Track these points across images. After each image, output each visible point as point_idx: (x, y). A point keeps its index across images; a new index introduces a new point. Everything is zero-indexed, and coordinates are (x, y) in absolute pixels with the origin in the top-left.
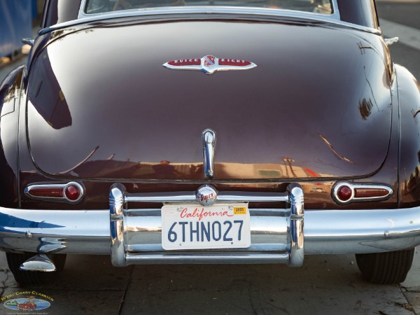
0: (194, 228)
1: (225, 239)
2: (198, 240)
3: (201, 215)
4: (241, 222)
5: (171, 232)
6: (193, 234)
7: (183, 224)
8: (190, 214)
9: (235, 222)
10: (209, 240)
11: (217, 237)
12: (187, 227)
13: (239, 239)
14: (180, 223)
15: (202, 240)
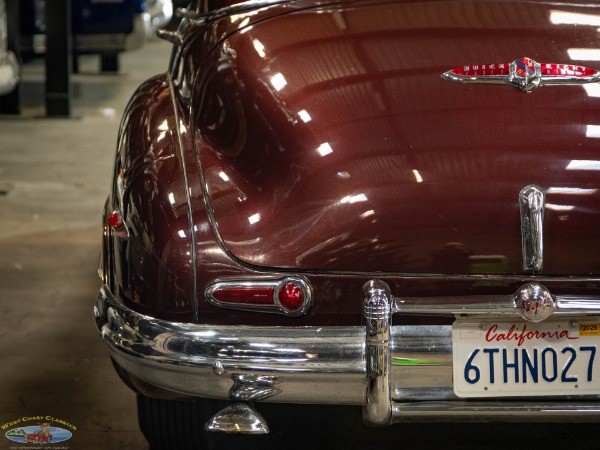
0: (510, 360)
1: (564, 379)
2: (517, 380)
3: (522, 337)
4: (593, 350)
5: (469, 367)
6: (509, 369)
7: (491, 352)
8: (503, 336)
9: (582, 349)
10: (536, 380)
11: (550, 375)
12: (498, 358)
13: (590, 379)
14: (486, 351)
15: (525, 381)
